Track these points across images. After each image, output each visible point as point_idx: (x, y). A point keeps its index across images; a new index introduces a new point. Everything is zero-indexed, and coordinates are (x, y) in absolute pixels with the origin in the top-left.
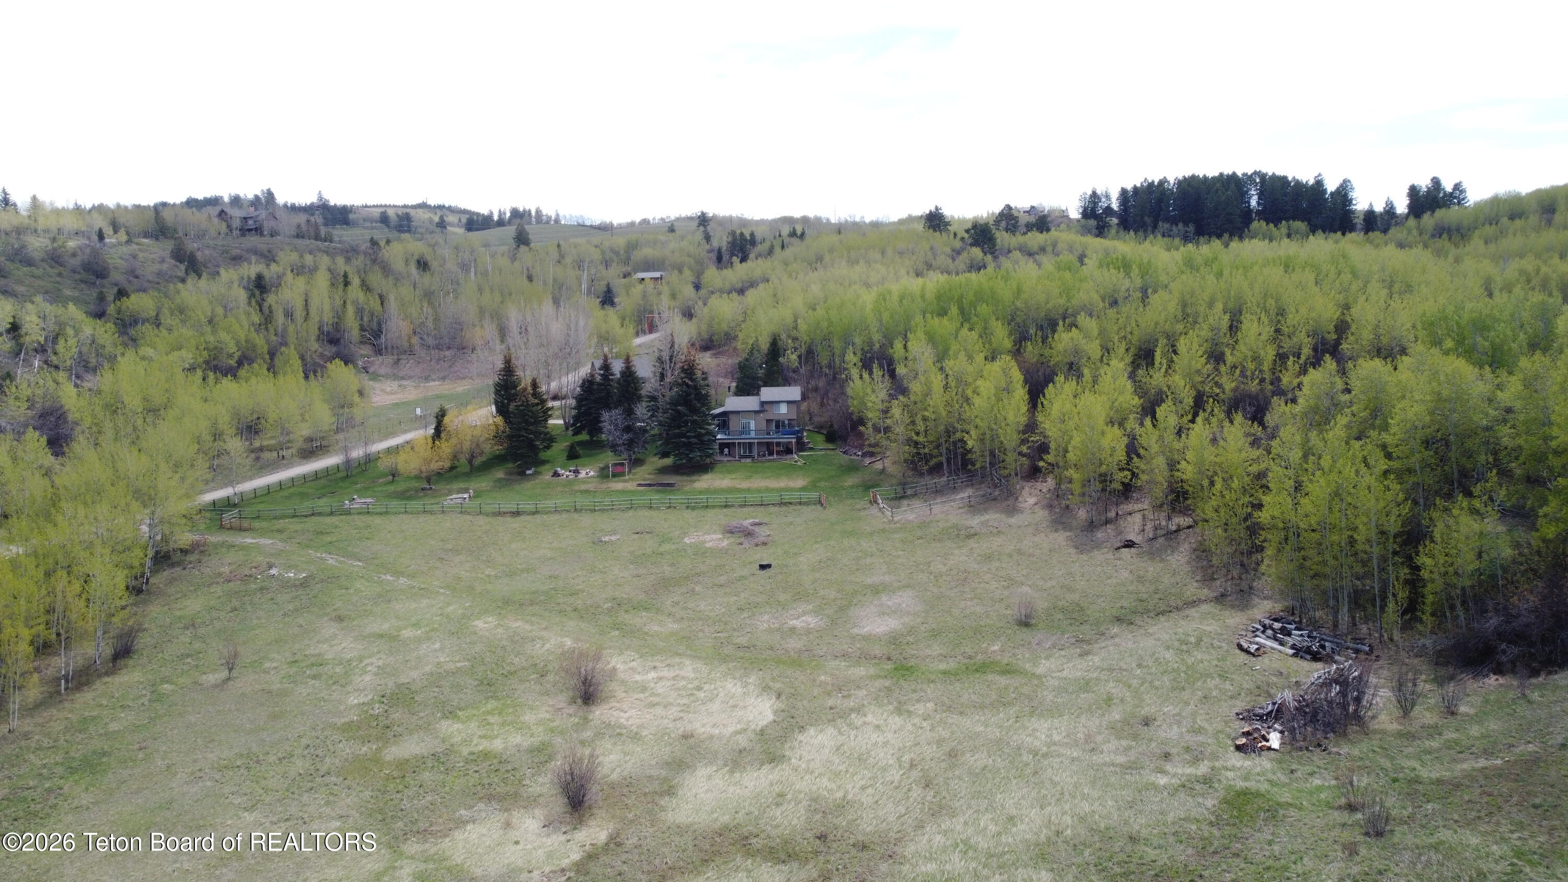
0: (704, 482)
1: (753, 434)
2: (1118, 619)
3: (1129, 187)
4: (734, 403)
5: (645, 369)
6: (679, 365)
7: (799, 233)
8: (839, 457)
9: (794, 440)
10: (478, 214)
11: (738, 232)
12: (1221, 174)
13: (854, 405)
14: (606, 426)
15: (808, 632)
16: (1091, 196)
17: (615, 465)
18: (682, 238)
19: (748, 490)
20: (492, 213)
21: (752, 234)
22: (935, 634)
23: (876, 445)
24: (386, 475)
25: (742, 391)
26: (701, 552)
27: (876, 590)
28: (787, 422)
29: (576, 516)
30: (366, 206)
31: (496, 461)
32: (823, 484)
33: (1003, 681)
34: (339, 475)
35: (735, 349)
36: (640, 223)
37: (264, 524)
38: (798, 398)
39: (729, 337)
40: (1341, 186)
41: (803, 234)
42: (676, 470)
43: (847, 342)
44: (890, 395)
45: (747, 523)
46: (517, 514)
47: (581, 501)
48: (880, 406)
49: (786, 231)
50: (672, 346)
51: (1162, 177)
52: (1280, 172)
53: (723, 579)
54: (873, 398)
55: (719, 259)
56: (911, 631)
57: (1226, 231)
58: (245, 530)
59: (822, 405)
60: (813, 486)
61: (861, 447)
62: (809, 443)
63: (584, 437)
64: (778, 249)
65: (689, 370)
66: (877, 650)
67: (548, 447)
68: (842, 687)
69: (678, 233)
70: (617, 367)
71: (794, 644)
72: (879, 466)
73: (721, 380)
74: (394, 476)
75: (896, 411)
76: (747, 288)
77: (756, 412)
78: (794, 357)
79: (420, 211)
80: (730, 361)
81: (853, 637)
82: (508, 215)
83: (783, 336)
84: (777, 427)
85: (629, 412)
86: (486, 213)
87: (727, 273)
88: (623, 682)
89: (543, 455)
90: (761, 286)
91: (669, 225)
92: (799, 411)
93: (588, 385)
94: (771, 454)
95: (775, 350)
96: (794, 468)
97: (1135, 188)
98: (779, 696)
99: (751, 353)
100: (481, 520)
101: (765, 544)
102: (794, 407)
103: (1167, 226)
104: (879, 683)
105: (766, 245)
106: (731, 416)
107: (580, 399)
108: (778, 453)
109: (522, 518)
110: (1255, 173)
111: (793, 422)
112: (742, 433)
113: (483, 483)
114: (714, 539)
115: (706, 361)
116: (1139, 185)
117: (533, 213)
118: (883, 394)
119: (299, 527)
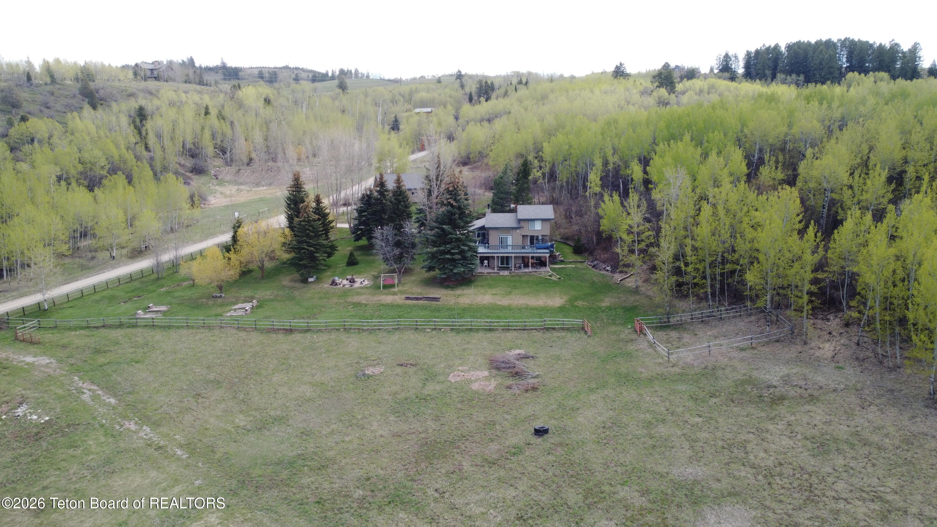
0: (467, 296)
1: (510, 249)
3: (752, 50)
4: (491, 219)
6: (444, 185)
7: (524, 82)
8: (589, 271)
9: (548, 255)
10: (319, 73)
11: (483, 82)
12: (820, 40)
14: (378, 242)
17: (387, 274)
18: (446, 86)
19: (510, 309)
20: (328, 72)
21: (492, 84)
24: (188, 279)
25: (498, 207)
26: (467, 397)
28: (540, 238)
29: (344, 336)
32: (580, 303)
35: (487, 164)
36: (420, 78)
37: (55, 337)
38: (552, 216)
39: (482, 155)
40: (913, 47)
42: (442, 283)
43: (589, 163)
45: (512, 355)
47: (350, 320)
49: (515, 81)
50: (439, 167)
52: (864, 39)
55: (471, 99)
57: (828, 79)
58: (33, 344)
61: (610, 263)
62: (559, 255)
64: (511, 92)
67: (329, 255)
69: (443, 83)
70: (391, 185)
72: (631, 284)
73: (480, 191)
74: (194, 281)
76: (494, 119)
77: (513, 228)
78: (540, 174)
79: (284, 71)
80: (482, 175)
82: (337, 73)
83: (532, 158)
84: (532, 242)
85: (399, 228)
86: (324, 72)
89: (325, 262)
90: (505, 117)
91: (438, 79)
92: (552, 228)
93: (367, 199)
95: (525, 169)
96: (549, 283)
97: (757, 51)
101: (534, 390)
102: (548, 224)
103: (783, 76)
106: (491, 233)
107: (360, 210)
109: (295, 336)
112: (500, 247)
113: (268, 291)
114: (480, 378)
115: (465, 176)
118: (638, 218)
119: (83, 342)
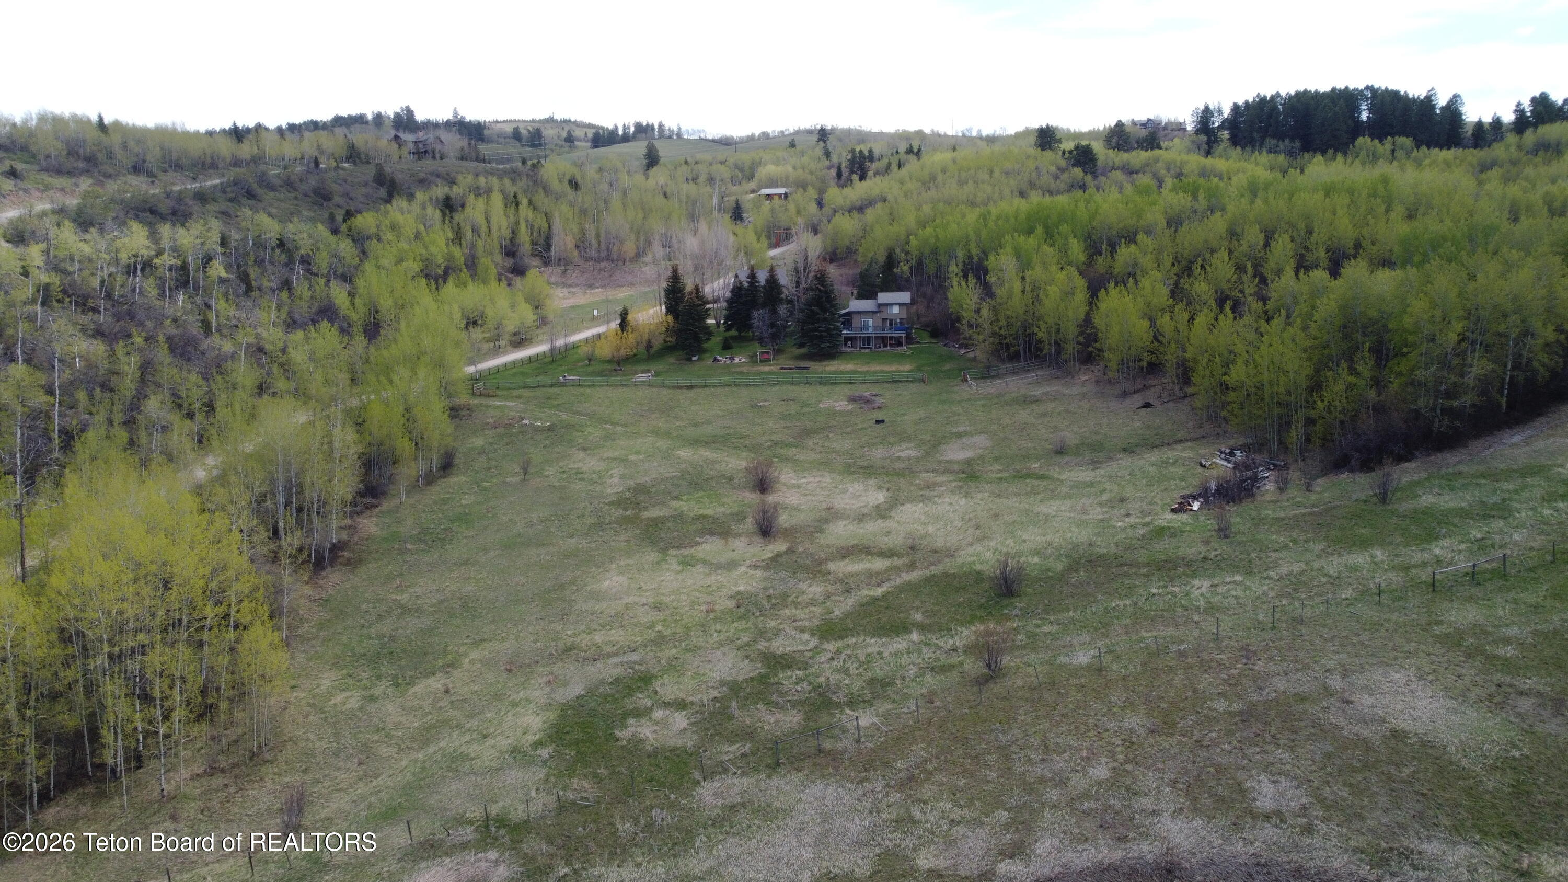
0: (833, 366)
2: (1125, 450)
3: (1241, 102)
4: (856, 305)
5: (784, 279)
6: (812, 274)
7: (915, 150)
8: (940, 348)
9: (904, 335)
10: (602, 128)
11: (857, 149)
12: (1334, 89)
13: (952, 306)
14: (756, 323)
15: (909, 459)
16: (1203, 111)
17: (762, 353)
18: (803, 153)
19: (867, 372)
20: (616, 127)
21: (870, 151)
22: (996, 459)
23: (970, 338)
24: (583, 360)
25: (861, 296)
26: (832, 413)
27: (959, 435)
28: (898, 321)
29: (735, 389)
30: (497, 122)
31: (667, 350)
32: (926, 368)
33: (1036, 482)
34: (547, 360)
35: (856, 261)
37: (505, 393)
38: (909, 301)
39: (851, 251)
40: (1451, 100)
41: (919, 150)
42: (811, 357)
43: (952, 256)
44: (981, 298)
45: (867, 394)
46: (691, 387)
47: (740, 379)
48: (973, 307)
49: (903, 148)
50: (806, 259)
51: (1274, 93)
52: (1392, 87)
53: (849, 430)
54: (968, 301)
55: (839, 175)
56: (981, 457)
57: (1330, 147)
58: (492, 396)
59: (928, 307)
60: (919, 369)
61: (957, 341)
62: (916, 337)
63: (734, 333)
64: (894, 166)
65: (821, 278)
66: (956, 467)
67: (708, 339)
68: (929, 487)
69: (798, 148)
70: (762, 277)
71: (899, 465)
72: (971, 355)
73: (844, 288)
74: (590, 360)
75: (985, 312)
76: (867, 206)
77: (874, 312)
78: (906, 268)
79: (548, 126)
80: (851, 272)
81: (940, 462)
82: (632, 129)
83: (898, 251)
84: (891, 324)
85: (774, 312)
86: (611, 127)
87: (847, 191)
88: (784, 484)
89: (706, 345)
90: (879, 205)
91: (790, 139)
92: (908, 313)
93: (737, 290)
94: (885, 346)
95: (891, 262)
96: (903, 356)
97: (1247, 103)
98: (888, 490)
99: (870, 264)
100: (665, 392)
101: (879, 408)
102: (905, 308)
103: (1274, 142)
104: (954, 484)
105: (885, 161)
106: (854, 316)
107: (730, 302)
108: (891, 345)
109: (696, 390)
110: (1367, 88)
111: (903, 321)
112: (862, 329)
113: (659, 366)
114: (842, 405)
115: (833, 271)
116: (1251, 100)
117: (656, 126)
118: (975, 298)
119: (531, 394)
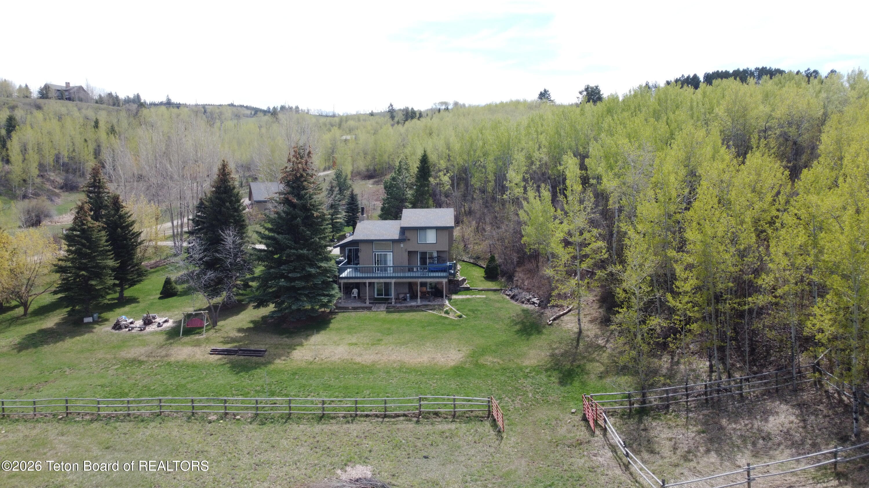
1: (390, 272)
4: (367, 229)
8: (506, 305)
9: (445, 281)
10: (260, 109)
28: (435, 255)
38: (451, 223)
59: (479, 231)
62: (464, 280)
65: (296, 182)
69: (376, 116)
77: (394, 241)
82: (279, 110)
84: (423, 261)
92: (450, 240)
95: (426, 170)
102: (445, 235)
106: (362, 247)
108: (424, 296)
111: (443, 255)
112: (376, 269)
